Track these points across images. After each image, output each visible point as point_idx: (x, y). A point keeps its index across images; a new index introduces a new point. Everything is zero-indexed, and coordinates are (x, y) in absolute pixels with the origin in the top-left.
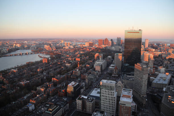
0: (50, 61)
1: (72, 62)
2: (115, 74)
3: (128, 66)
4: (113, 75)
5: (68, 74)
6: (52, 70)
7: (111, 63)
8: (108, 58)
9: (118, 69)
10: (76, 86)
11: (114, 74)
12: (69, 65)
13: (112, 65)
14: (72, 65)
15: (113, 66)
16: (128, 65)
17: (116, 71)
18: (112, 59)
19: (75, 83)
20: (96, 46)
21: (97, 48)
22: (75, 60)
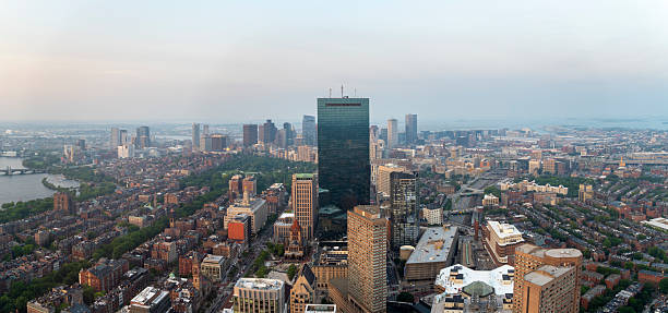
0: (78, 204)
1: (150, 207)
2: (295, 249)
3: (335, 214)
4: (287, 253)
5: (134, 254)
6: (82, 240)
7: (284, 208)
8: (274, 190)
9: (305, 227)
10: (160, 303)
11: (291, 249)
12: (140, 219)
13: (284, 216)
14: (149, 218)
15: (287, 220)
16: (337, 210)
17: (295, 239)
18: (286, 193)
19: (158, 294)
20: (234, 149)
21: (238, 154)
22: (161, 201)
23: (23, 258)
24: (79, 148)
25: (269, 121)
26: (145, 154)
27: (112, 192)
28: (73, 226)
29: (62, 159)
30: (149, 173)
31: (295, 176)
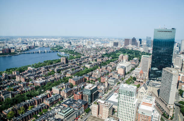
1: (92, 62)
4: (137, 80)
5: (86, 75)
7: (137, 66)
8: (134, 60)
11: (139, 79)
12: (89, 66)
14: (92, 65)
15: (138, 70)
16: (157, 69)
17: (141, 76)
19: (93, 86)
20: (121, 46)
21: (123, 48)
22: (96, 60)
23: (51, 76)
24: (69, 44)
25: (134, 38)
26: (91, 46)
27: (80, 57)
28: (67, 67)
29: (64, 48)
30: (92, 52)
31: (142, 56)
